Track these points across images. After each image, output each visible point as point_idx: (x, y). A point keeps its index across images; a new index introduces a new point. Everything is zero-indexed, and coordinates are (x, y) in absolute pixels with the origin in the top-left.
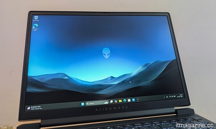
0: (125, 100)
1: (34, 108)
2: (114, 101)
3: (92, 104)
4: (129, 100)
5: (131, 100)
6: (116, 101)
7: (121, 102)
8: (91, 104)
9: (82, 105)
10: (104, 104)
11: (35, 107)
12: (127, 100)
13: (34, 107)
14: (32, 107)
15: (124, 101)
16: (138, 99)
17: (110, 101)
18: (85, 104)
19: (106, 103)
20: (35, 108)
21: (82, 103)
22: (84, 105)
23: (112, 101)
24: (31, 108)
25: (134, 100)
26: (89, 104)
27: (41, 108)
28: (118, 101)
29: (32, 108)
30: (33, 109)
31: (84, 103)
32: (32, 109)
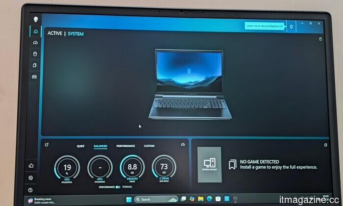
0: (210, 198)
1: (39, 201)
2: (188, 198)
3: (146, 200)
4: (218, 199)
5: (223, 199)
6: (192, 199)
7: (201, 202)
8: (144, 200)
9: (127, 201)
10: (169, 201)
11: (42, 199)
12: (214, 199)
13: (40, 199)
14: (35, 199)
15: (208, 200)
16: (235, 198)
17: (180, 198)
18: (133, 200)
19: (173, 200)
20: (42, 201)
21: (127, 198)
22: (130, 201)
23: (184, 198)
24: (34, 201)
25: (227, 199)
26: (140, 200)
27: (52, 203)
28: (196, 199)
29: (37, 201)
30: (38, 203)
31: (130, 198)
32: (36, 203)
